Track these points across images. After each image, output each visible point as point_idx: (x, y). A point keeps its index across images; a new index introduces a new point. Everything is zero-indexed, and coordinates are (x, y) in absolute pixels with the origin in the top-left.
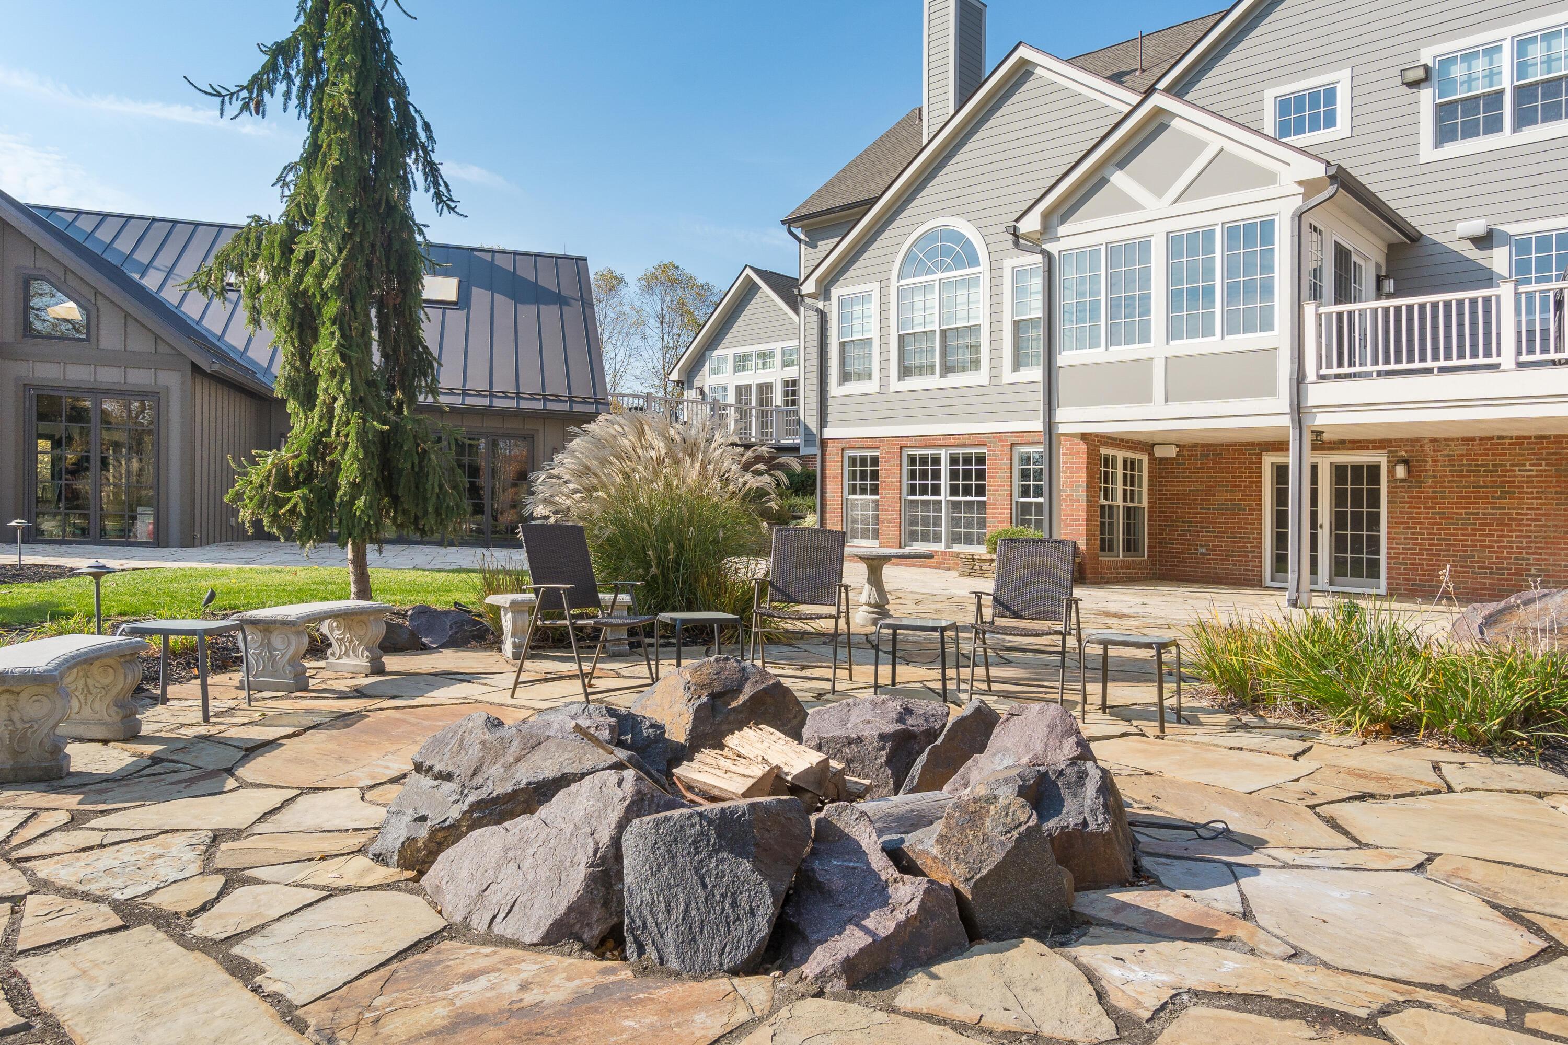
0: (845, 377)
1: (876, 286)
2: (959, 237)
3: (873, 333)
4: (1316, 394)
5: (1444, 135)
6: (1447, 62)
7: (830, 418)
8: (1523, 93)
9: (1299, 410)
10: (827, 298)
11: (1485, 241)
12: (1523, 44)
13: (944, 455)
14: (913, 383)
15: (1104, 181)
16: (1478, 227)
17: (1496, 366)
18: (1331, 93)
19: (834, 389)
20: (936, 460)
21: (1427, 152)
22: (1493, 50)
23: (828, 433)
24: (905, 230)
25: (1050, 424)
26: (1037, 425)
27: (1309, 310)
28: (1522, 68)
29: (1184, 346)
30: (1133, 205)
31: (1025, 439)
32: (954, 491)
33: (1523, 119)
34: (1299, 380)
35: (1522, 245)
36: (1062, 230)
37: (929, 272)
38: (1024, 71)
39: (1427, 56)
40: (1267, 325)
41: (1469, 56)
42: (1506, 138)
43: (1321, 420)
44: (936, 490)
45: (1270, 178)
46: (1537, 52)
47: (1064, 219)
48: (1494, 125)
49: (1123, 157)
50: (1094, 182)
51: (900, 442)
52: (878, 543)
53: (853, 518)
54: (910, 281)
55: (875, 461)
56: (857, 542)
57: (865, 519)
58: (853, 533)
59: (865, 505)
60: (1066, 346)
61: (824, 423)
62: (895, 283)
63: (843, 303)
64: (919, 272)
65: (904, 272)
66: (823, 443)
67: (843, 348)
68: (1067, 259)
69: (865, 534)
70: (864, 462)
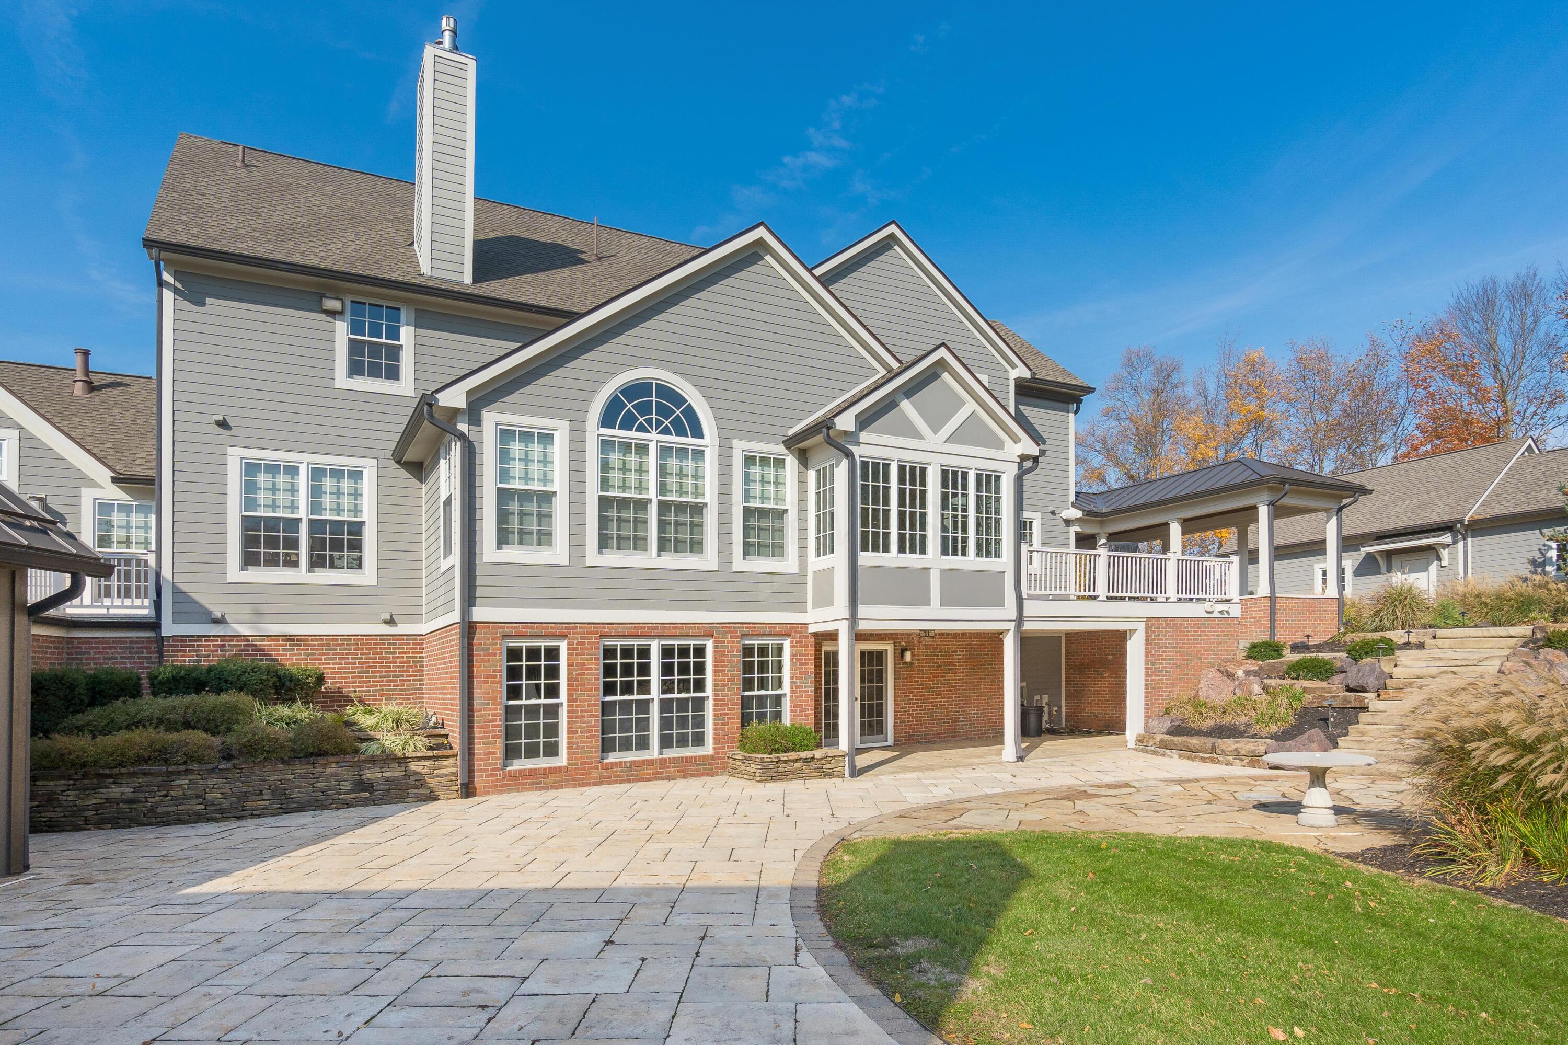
0: (505, 536)
1: (558, 430)
2: (679, 400)
3: (558, 486)
4: (1027, 608)
7: (479, 592)
9: (1020, 617)
10: (475, 420)
13: (655, 647)
14: (615, 558)
15: (896, 404)
17: (1094, 598)
19: (488, 551)
20: (644, 652)
23: (479, 614)
24: (607, 367)
25: (853, 618)
27: (1023, 547)
30: (915, 434)
31: (756, 631)
32: (667, 687)
34: (1019, 598)
36: (864, 436)
37: (641, 428)
40: (999, 554)
43: (1026, 626)
44: (644, 687)
47: (863, 427)
49: (910, 390)
50: (889, 405)
51: (600, 630)
52: (562, 760)
53: (511, 733)
54: (616, 433)
55: (553, 653)
56: (521, 764)
57: (532, 731)
58: (511, 752)
59: (532, 711)
60: (865, 548)
61: (469, 599)
62: (593, 431)
63: (506, 435)
64: (627, 424)
65: (607, 420)
66: (469, 628)
67: (503, 495)
68: (865, 464)
69: (532, 752)
70: (533, 654)
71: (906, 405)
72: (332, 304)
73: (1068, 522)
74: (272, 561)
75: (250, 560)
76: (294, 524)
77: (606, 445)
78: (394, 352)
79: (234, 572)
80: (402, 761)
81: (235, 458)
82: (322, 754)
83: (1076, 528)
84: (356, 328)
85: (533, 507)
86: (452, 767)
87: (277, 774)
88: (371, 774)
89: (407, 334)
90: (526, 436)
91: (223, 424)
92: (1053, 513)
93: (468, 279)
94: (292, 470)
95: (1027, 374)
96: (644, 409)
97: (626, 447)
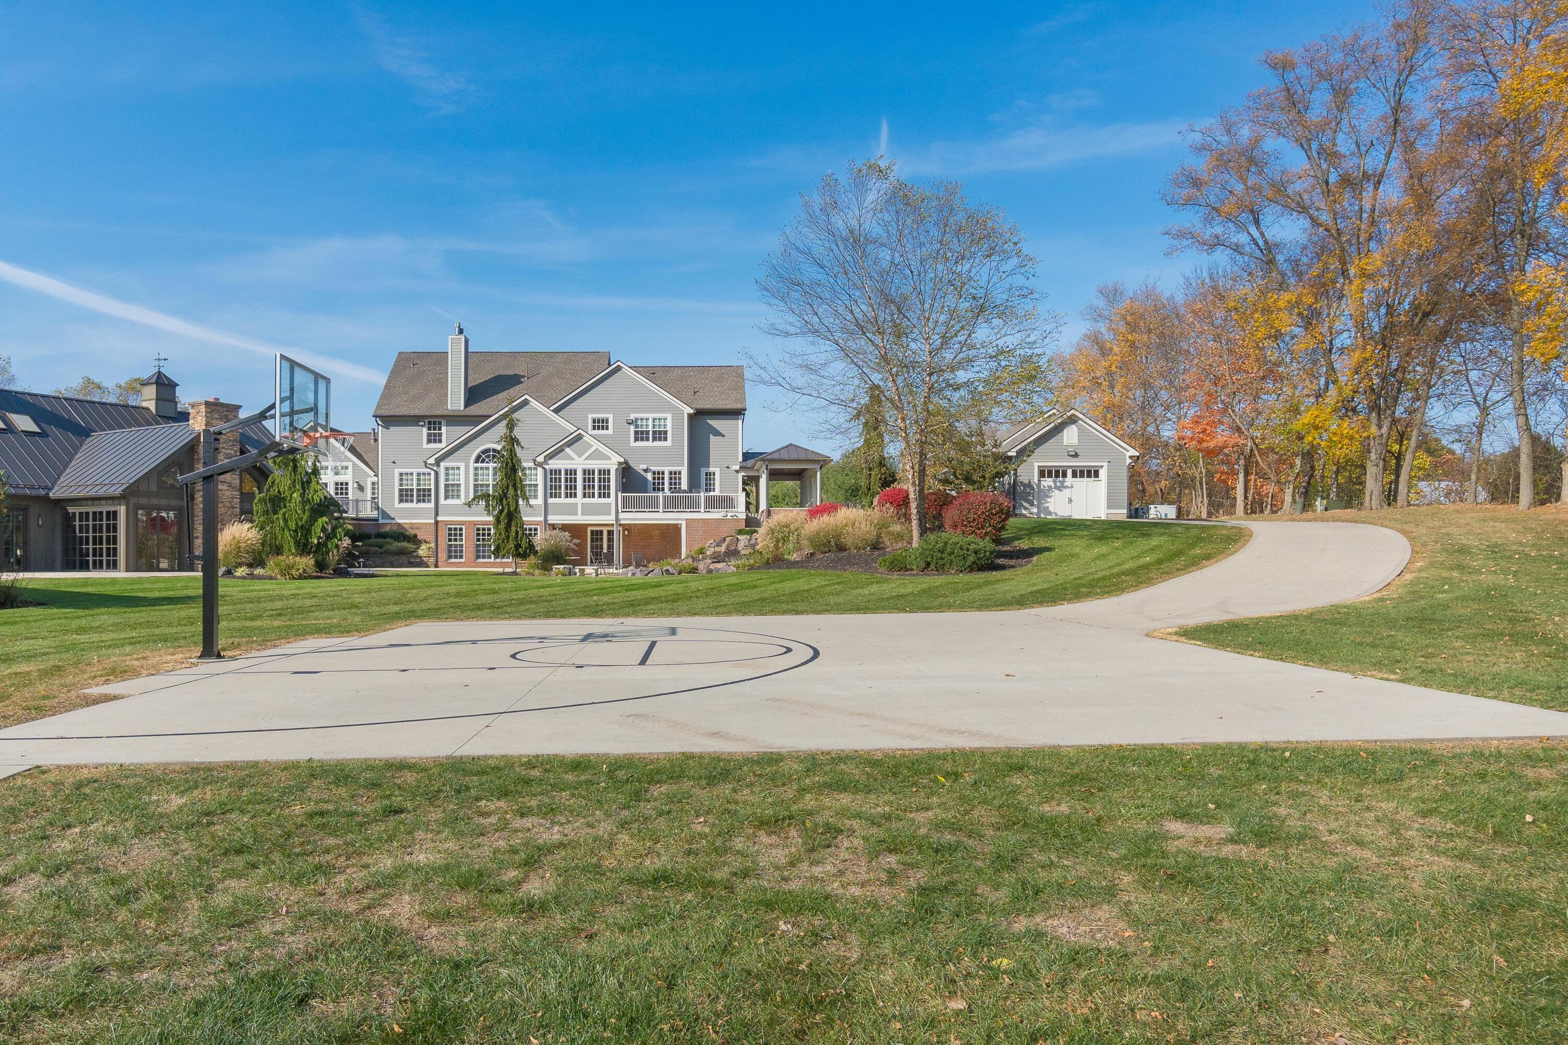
0: (446, 497)
1: (462, 466)
3: (462, 482)
4: (621, 516)
5: (636, 439)
6: (637, 419)
7: (440, 513)
8: (654, 432)
9: (617, 519)
10: (438, 466)
11: (646, 471)
12: (654, 420)
13: (493, 528)
15: (563, 450)
16: (645, 467)
17: (659, 511)
18: (607, 420)
19: (442, 501)
20: (489, 529)
21: (632, 444)
22: (647, 419)
23: (439, 518)
25: (546, 520)
26: (542, 519)
27: (620, 494)
28: (654, 426)
29: (587, 500)
30: (572, 459)
33: (654, 439)
34: (617, 512)
35: (654, 473)
36: (550, 462)
37: (487, 463)
38: (526, 403)
39: (633, 416)
40: (609, 497)
41: (642, 419)
42: (650, 443)
43: (622, 522)
44: (490, 540)
45: (609, 458)
46: (657, 423)
47: (550, 458)
48: (647, 439)
49: (569, 444)
50: (560, 450)
51: (474, 523)
52: (463, 560)
53: (450, 551)
54: (479, 465)
55: (461, 529)
56: (452, 560)
57: (456, 551)
58: (450, 557)
59: (456, 546)
60: (551, 497)
61: (437, 514)
62: (472, 465)
63: (447, 469)
64: (483, 461)
65: (477, 461)
66: (437, 522)
67: (446, 486)
68: (551, 471)
69: (456, 557)
70: (455, 529)
71: (568, 450)
72: (421, 423)
73: (737, 472)
74: (407, 501)
75: (401, 501)
76: (412, 490)
77: (476, 469)
78: (440, 435)
79: (397, 505)
80: (420, 557)
81: (397, 471)
82: (401, 554)
83: (741, 475)
84: (429, 429)
85: (455, 488)
86: (432, 560)
87: (391, 558)
88: (412, 560)
89: (444, 429)
90: (453, 468)
91: (394, 462)
92: (728, 467)
93: (462, 408)
94: (412, 474)
95: (692, 411)
96: (488, 457)
97: (482, 468)
